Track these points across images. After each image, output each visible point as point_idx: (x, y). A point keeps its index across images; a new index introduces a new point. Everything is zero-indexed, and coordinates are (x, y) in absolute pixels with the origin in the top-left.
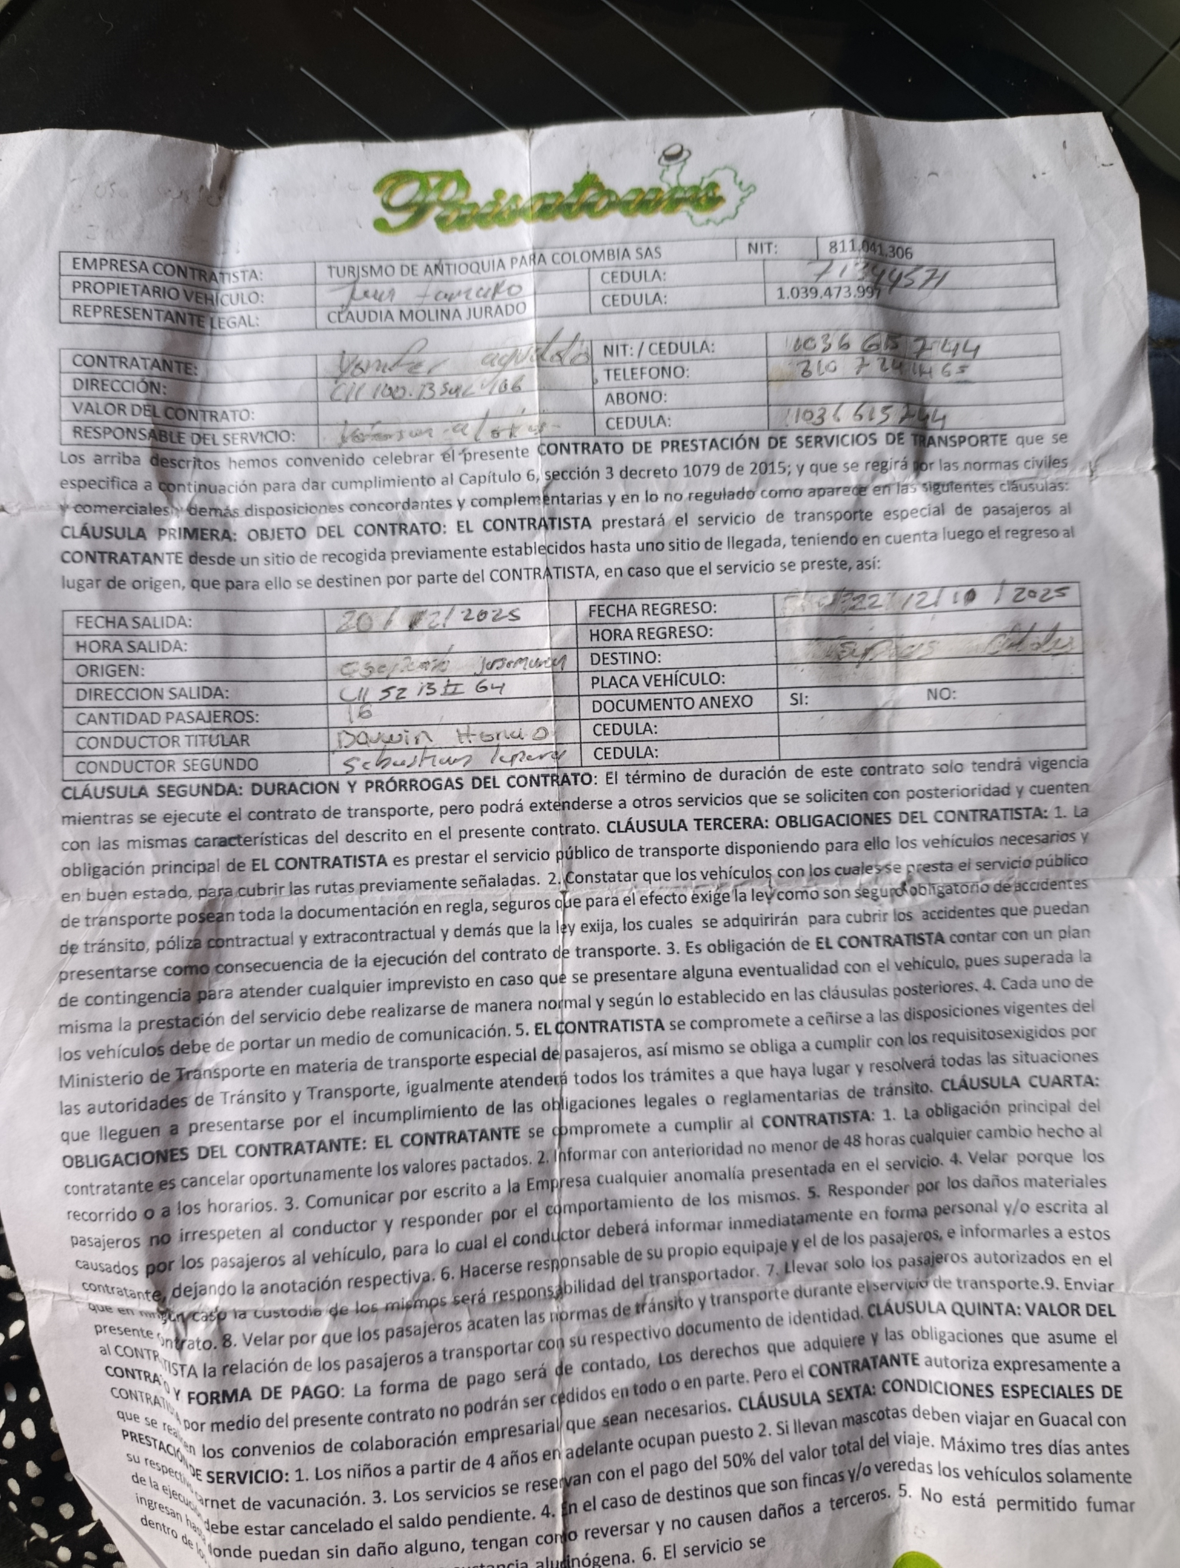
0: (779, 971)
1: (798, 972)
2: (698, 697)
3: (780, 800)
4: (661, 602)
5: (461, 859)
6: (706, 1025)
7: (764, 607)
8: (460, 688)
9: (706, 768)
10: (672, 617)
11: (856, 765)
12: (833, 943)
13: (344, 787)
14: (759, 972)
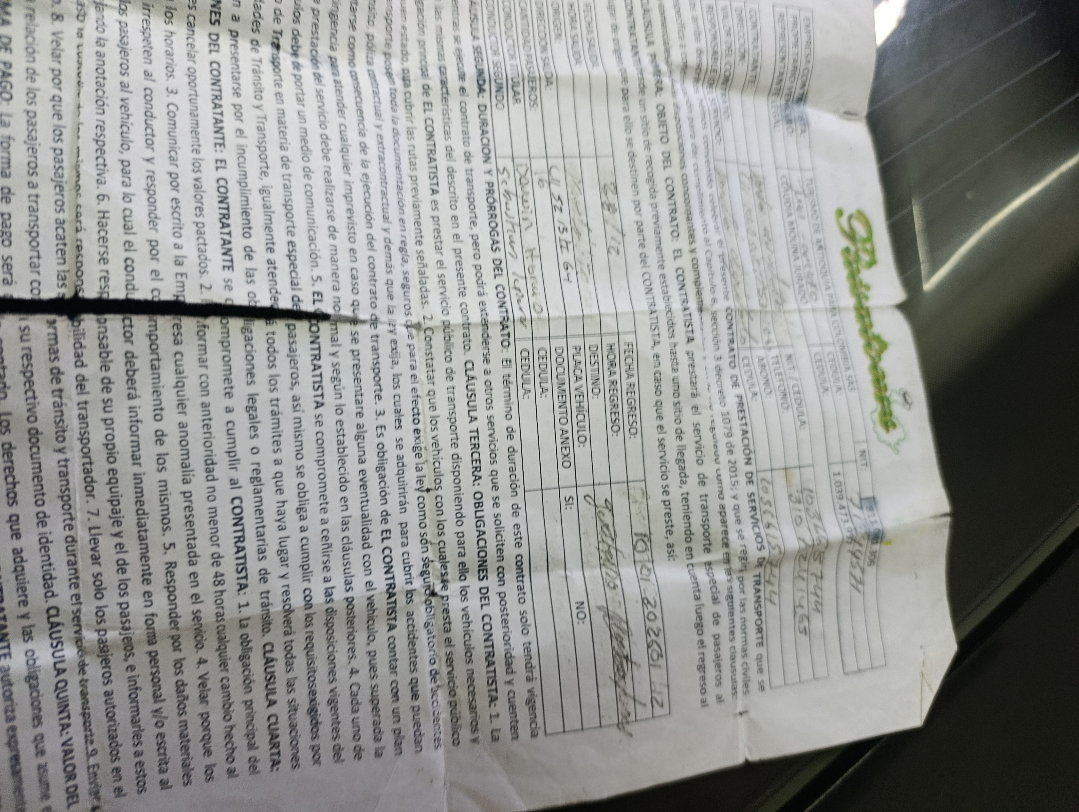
0: (365, 501)
1: (364, 517)
2: (568, 427)
3: (495, 494)
4: (636, 397)
5: (439, 249)
6: (320, 443)
7: (636, 473)
8: (565, 251)
9: (516, 436)
10: (625, 406)
11: (524, 550)
12: (386, 543)
13: (487, 167)
14: (363, 486)
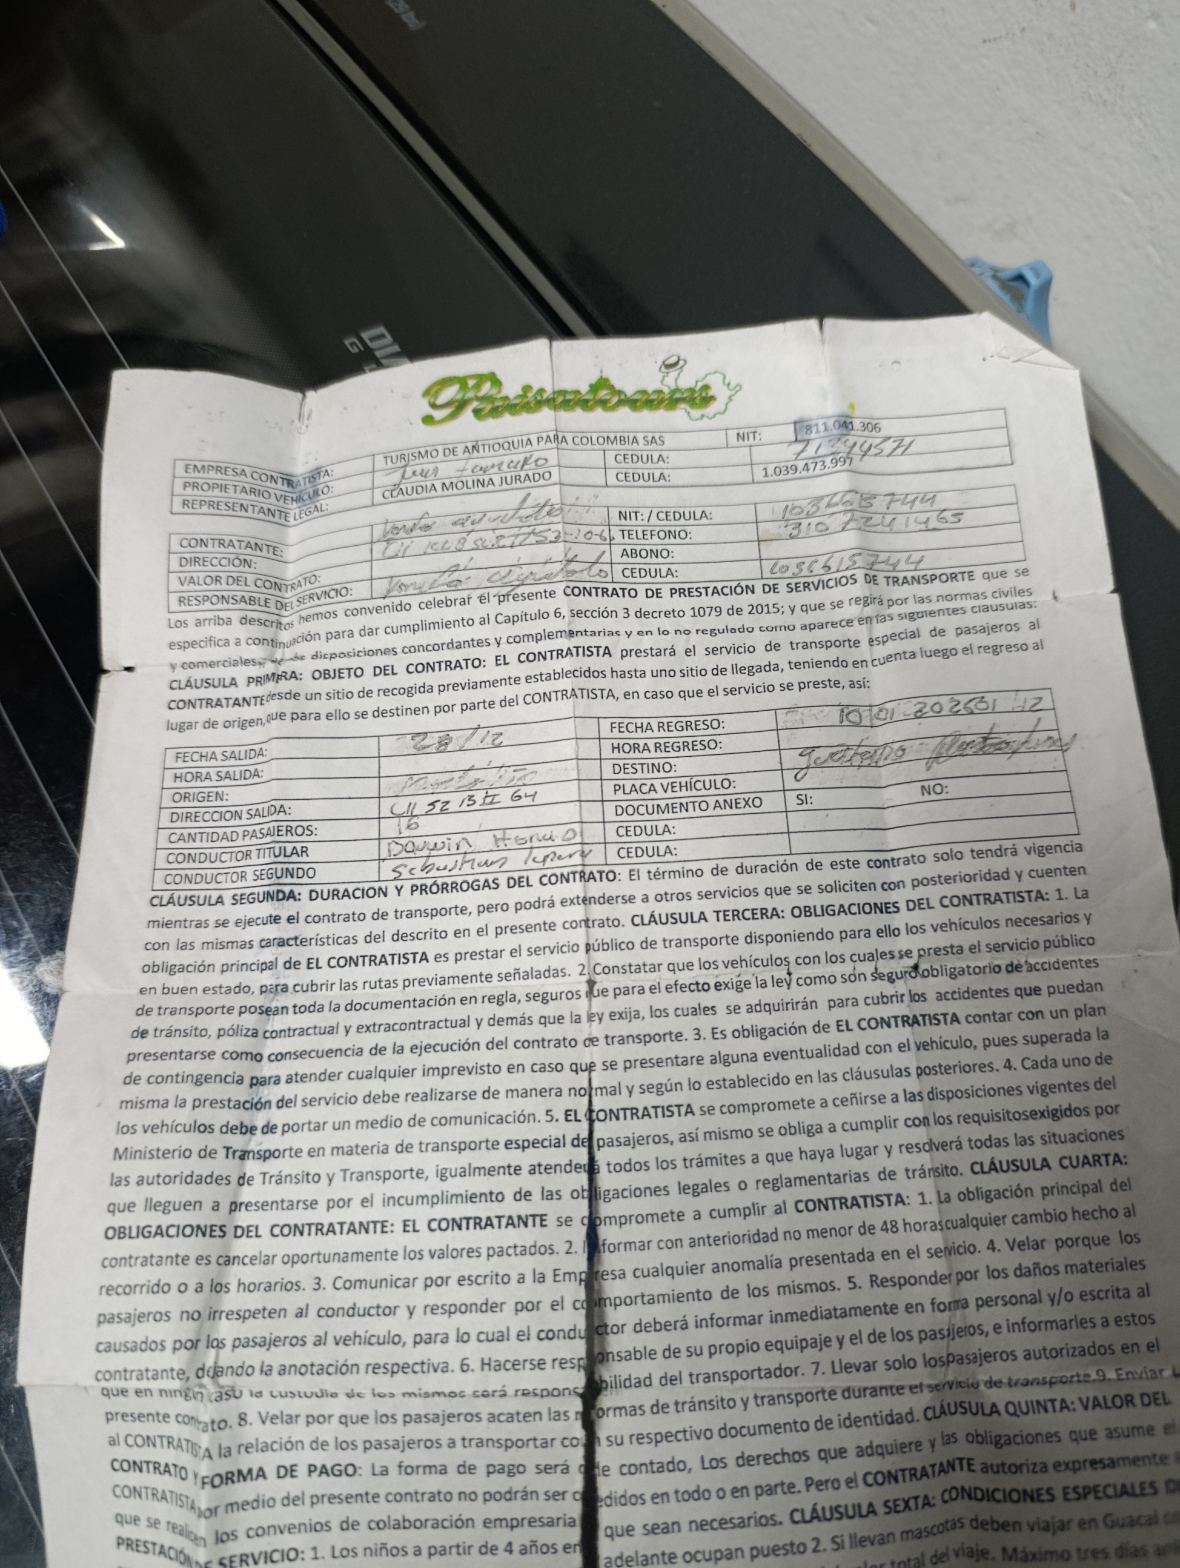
0: (802, 1054)
1: (820, 1054)
2: (712, 801)
4: (675, 720)
5: (497, 954)
6: (734, 1109)
8: (496, 799)
9: (722, 864)
10: (684, 733)
11: (863, 858)
13: (392, 892)
14: (783, 1055)
